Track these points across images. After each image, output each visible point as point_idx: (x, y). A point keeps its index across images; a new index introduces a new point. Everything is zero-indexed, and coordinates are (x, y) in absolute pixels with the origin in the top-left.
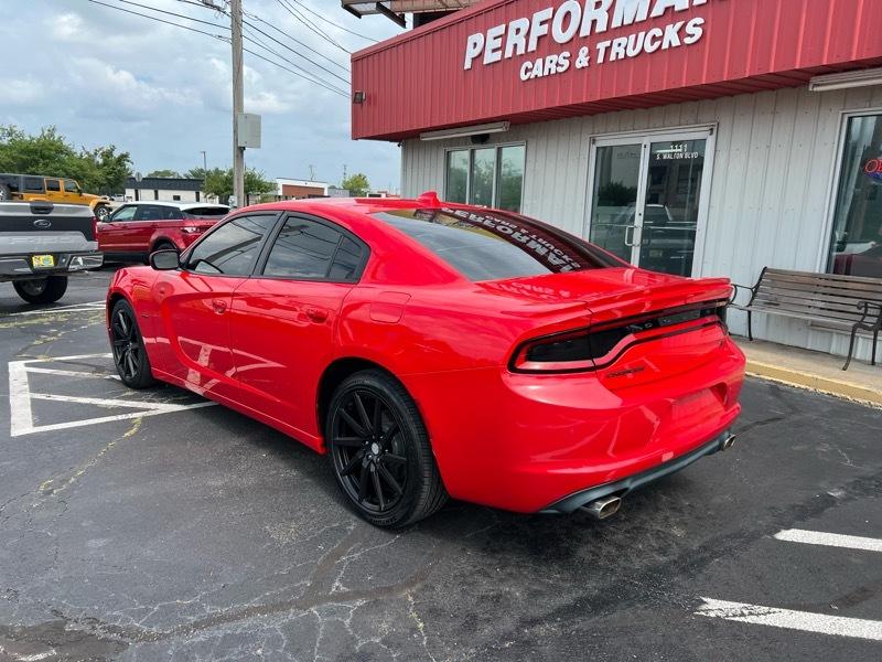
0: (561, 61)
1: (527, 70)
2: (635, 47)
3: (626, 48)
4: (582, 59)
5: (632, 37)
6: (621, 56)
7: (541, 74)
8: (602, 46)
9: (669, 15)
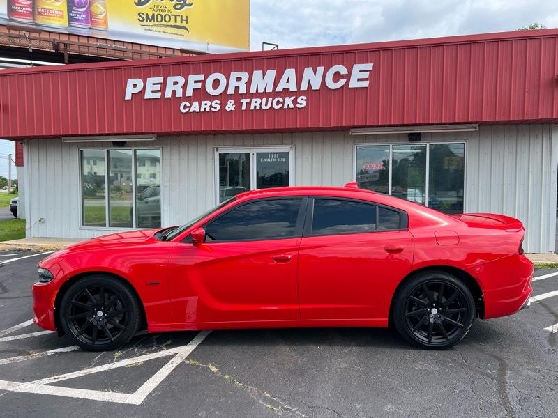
0: (214, 105)
1: (185, 107)
2: (266, 105)
3: (261, 104)
4: (230, 106)
5: (264, 100)
6: (258, 108)
7: (197, 110)
8: (244, 101)
9: (286, 92)
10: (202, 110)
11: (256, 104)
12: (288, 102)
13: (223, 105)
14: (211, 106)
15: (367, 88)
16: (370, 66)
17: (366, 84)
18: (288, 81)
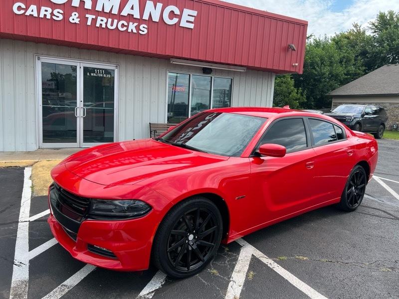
0: (55, 12)
1: (19, 8)
2: (112, 25)
3: (106, 23)
4: (74, 18)
5: (110, 20)
6: (104, 26)
7: (35, 14)
8: (90, 17)
9: (130, 18)
10: (42, 16)
11: (101, 21)
12: (132, 27)
13: (66, 15)
14: (52, 14)
15: (192, 29)
16: (195, 13)
17: (191, 26)
18: (132, 8)
